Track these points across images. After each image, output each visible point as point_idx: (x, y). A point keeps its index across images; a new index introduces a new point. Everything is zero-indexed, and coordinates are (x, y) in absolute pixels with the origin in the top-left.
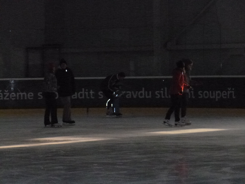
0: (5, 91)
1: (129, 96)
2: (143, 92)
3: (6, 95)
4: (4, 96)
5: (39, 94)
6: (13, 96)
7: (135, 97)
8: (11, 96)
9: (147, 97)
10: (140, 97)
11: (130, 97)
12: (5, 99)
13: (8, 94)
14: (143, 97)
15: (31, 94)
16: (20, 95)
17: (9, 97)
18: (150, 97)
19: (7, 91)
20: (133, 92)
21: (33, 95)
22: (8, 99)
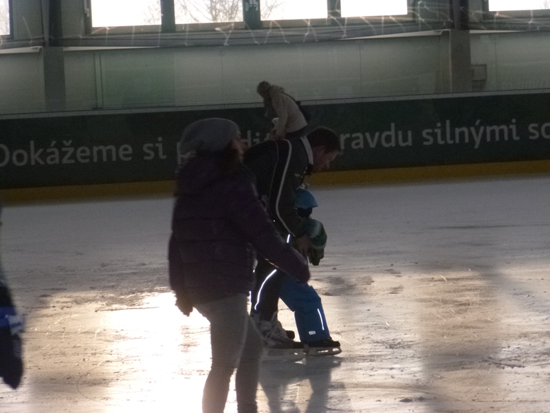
0: (65, 142)
1: (358, 144)
2: (392, 133)
3: (66, 153)
4: (62, 155)
5: (145, 149)
6: (83, 155)
7: (373, 145)
8: (79, 154)
9: (402, 144)
10: (385, 145)
11: (362, 146)
12: (65, 161)
13: (71, 150)
14: (393, 144)
15: (126, 149)
16: (100, 152)
17: (73, 156)
18: (410, 143)
19: (70, 142)
20: (367, 135)
21: (130, 151)
22: (73, 161)
